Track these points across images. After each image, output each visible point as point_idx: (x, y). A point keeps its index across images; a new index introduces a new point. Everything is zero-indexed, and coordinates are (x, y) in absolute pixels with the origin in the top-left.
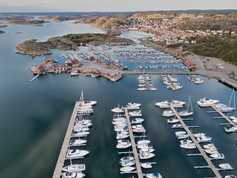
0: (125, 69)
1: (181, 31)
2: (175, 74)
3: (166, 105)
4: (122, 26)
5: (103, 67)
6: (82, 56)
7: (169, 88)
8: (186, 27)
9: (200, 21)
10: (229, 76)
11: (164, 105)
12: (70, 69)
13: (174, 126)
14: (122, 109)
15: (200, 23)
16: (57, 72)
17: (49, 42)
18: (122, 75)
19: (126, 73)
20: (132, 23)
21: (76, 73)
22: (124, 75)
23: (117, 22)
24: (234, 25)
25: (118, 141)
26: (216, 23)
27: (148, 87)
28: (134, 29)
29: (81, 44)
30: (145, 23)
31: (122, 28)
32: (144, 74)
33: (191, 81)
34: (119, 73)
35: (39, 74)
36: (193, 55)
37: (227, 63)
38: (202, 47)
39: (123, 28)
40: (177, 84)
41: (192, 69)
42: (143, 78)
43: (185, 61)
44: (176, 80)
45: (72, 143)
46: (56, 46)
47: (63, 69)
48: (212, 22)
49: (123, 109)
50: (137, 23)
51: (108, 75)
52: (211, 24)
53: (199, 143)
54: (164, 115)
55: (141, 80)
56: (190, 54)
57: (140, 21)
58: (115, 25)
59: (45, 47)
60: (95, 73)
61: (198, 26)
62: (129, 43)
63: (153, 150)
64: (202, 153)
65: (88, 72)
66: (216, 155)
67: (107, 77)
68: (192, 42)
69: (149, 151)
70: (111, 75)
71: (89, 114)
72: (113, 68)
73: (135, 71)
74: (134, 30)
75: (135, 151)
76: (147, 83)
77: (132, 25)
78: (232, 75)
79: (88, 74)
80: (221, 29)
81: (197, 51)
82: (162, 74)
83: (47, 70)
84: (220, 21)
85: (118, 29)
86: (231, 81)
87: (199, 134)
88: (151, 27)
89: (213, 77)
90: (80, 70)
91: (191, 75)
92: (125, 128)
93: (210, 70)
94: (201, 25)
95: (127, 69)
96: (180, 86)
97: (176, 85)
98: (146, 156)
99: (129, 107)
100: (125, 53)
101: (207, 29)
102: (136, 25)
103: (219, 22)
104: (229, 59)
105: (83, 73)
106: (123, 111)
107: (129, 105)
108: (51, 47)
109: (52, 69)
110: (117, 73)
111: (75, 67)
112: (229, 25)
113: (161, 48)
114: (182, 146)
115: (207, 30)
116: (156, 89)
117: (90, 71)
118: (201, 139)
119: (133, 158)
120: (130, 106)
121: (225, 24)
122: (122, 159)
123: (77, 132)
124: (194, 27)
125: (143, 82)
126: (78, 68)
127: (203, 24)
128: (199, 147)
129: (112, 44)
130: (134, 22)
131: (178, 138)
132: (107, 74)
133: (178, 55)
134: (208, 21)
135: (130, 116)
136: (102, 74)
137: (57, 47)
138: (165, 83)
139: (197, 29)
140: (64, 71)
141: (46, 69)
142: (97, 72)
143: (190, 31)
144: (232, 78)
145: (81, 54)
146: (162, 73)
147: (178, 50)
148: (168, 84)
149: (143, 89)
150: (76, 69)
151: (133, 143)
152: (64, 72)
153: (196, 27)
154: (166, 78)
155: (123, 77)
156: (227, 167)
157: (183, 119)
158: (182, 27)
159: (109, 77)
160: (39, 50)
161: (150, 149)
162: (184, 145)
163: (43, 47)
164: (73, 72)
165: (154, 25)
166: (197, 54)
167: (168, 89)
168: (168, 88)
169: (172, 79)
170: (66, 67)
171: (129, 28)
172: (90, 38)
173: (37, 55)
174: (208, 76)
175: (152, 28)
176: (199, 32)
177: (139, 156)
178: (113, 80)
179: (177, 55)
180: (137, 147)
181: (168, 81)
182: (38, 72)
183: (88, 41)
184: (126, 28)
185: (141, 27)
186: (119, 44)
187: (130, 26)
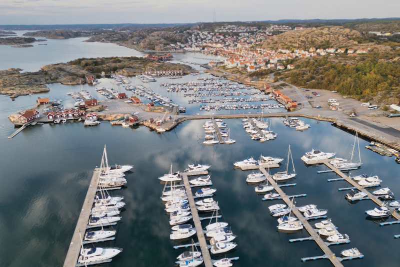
0: (181, 112)
1: (270, 52)
2: (264, 117)
3: (252, 164)
4: (173, 45)
5: (142, 109)
6: (104, 93)
7: (256, 139)
8: (277, 45)
9: (299, 34)
10: (349, 115)
11: (248, 164)
12: (82, 115)
13: (267, 197)
14: (177, 175)
15: (299, 37)
16: (59, 120)
17: (43, 73)
18: (176, 121)
19: (183, 118)
20: (189, 40)
21: (94, 121)
22: (180, 121)
23: (165, 39)
24: (351, 41)
25: (173, 228)
26: (324, 37)
27: (221, 139)
28: (193, 49)
29: (103, 73)
30: (212, 40)
31: (173, 48)
32: (213, 119)
33: (289, 126)
34: (171, 118)
35: (24, 125)
36: (291, 87)
37: (345, 97)
38: (304, 74)
39: (176, 49)
40: (267, 132)
41: (290, 107)
42: (212, 125)
43: (279, 96)
44: (266, 126)
45: (89, 238)
46: (57, 78)
47: (70, 115)
48: (318, 36)
49: (179, 175)
50: (199, 40)
51: (152, 122)
52: (316, 39)
53: (308, 221)
54: (249, 181)
55: (209, 128)
56: (287, 85)
57: (203, 37)
58: (161, 43)
59: (36, 81)
60: (128, 120)
61: (296, 43)
62: (185, 72)
63: (233, 238)
64: (314, 237)
65: (115, 119)
66: (336, 237)
67: (150, 126)
68: (289, 67)
69: (226, 239)
70: (157, 122)
71: (120, 188)
72: (159, 111)
73: (198, 114)
74: (194, 52)
75: (202, 242)
76: (219, 132)
77: (190, 43)
78: (353, 115)
79: (116, 122)
80: (332, 47)
81: (297, 80)
82: (242, 118)
83: (40, 118)
84: (329, 34)
85: (166, 49)
86: (352, 124)
87: (307, 206)
88: (222, 46)
89: (324, 119)
90: (101, 116)
91: (289, 116)
92: (184, 206)
93: (318, 108)
94: (302, 41)
95: (185, 112)
96: (273, 134)
97: (267, 134)
98: (222, 248)
99: (190, 171)
100: (180, 87)
101: (310, 47)
102: (196, 44)
103: (328, 36)
104: (347, 91)
105: (107, 120)
106: (180, 179)
107: (190, 168)
108: (48, 80)
109: (48, 117)
110: (168, 118)
111: (92, 111)
112: (344, 40)
113: (240, 78)
114: (280, 228)
115: (311, 49)
116: (234, 141)
117: (119, 117)
118: (310, 213)
119: (199, 254)
120: (192, 169)
121: (338, 39)
122: (180, 257)
123: (97, 219)
124: (289, 44)
125: (213, 132)
126: (97, 112)
127: (304, 39)
128: (308, 227)
129: (157, 74)
130: (193, 39)
131: (274, 215)
132: (150, 121)
133: (267, 88)
134: (311, 34)
135: (192, 186)
136: (141, 120)
137: (58, 81)
138: (248, 130)
139: (295, 47)
140: (72, 118)
141: (38, 116)
142: (132, 118)
143: (284, 51)
144: (352, 119)
145: (102, 90)
146: (243, 115)
147: (267, 79)
148: (253, 132)
149: (213, 142)
150: (94, 115)
151: (198, 230)
152: (72, 122)
153: (293, 44)
154: (249, 123)
155: (178, 124)
156: (354, 253)
157: (281, 186)
158: (271, 45)
159: (153, 126)
160: (25, 86)
161: (228, 237)
162: (283, 226)
163: (33, 81)
164: (88, 119)
165: (227, 43)
166: (296, 85)
167: (254, 140)
168: (253, 138)
169: (260, 125)
170: (76, 112)
171: (185, 48)
172: (118, 65)
173: (22, 93)
174: (316, 118)
175: (224, 48)
176: (299, 53)
177: (209, 250)
178: (160, 130)
179: (265, 88)
180: (205, 235)
181: (254, 128)
182: (23, 122)
183: (115, 70)
184: (181, 47)
185: (206, 46)
186: (170, 72)
187: (187, 45)
